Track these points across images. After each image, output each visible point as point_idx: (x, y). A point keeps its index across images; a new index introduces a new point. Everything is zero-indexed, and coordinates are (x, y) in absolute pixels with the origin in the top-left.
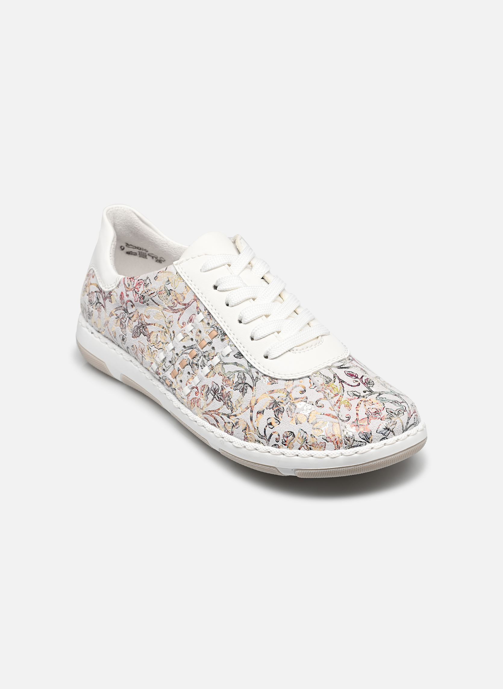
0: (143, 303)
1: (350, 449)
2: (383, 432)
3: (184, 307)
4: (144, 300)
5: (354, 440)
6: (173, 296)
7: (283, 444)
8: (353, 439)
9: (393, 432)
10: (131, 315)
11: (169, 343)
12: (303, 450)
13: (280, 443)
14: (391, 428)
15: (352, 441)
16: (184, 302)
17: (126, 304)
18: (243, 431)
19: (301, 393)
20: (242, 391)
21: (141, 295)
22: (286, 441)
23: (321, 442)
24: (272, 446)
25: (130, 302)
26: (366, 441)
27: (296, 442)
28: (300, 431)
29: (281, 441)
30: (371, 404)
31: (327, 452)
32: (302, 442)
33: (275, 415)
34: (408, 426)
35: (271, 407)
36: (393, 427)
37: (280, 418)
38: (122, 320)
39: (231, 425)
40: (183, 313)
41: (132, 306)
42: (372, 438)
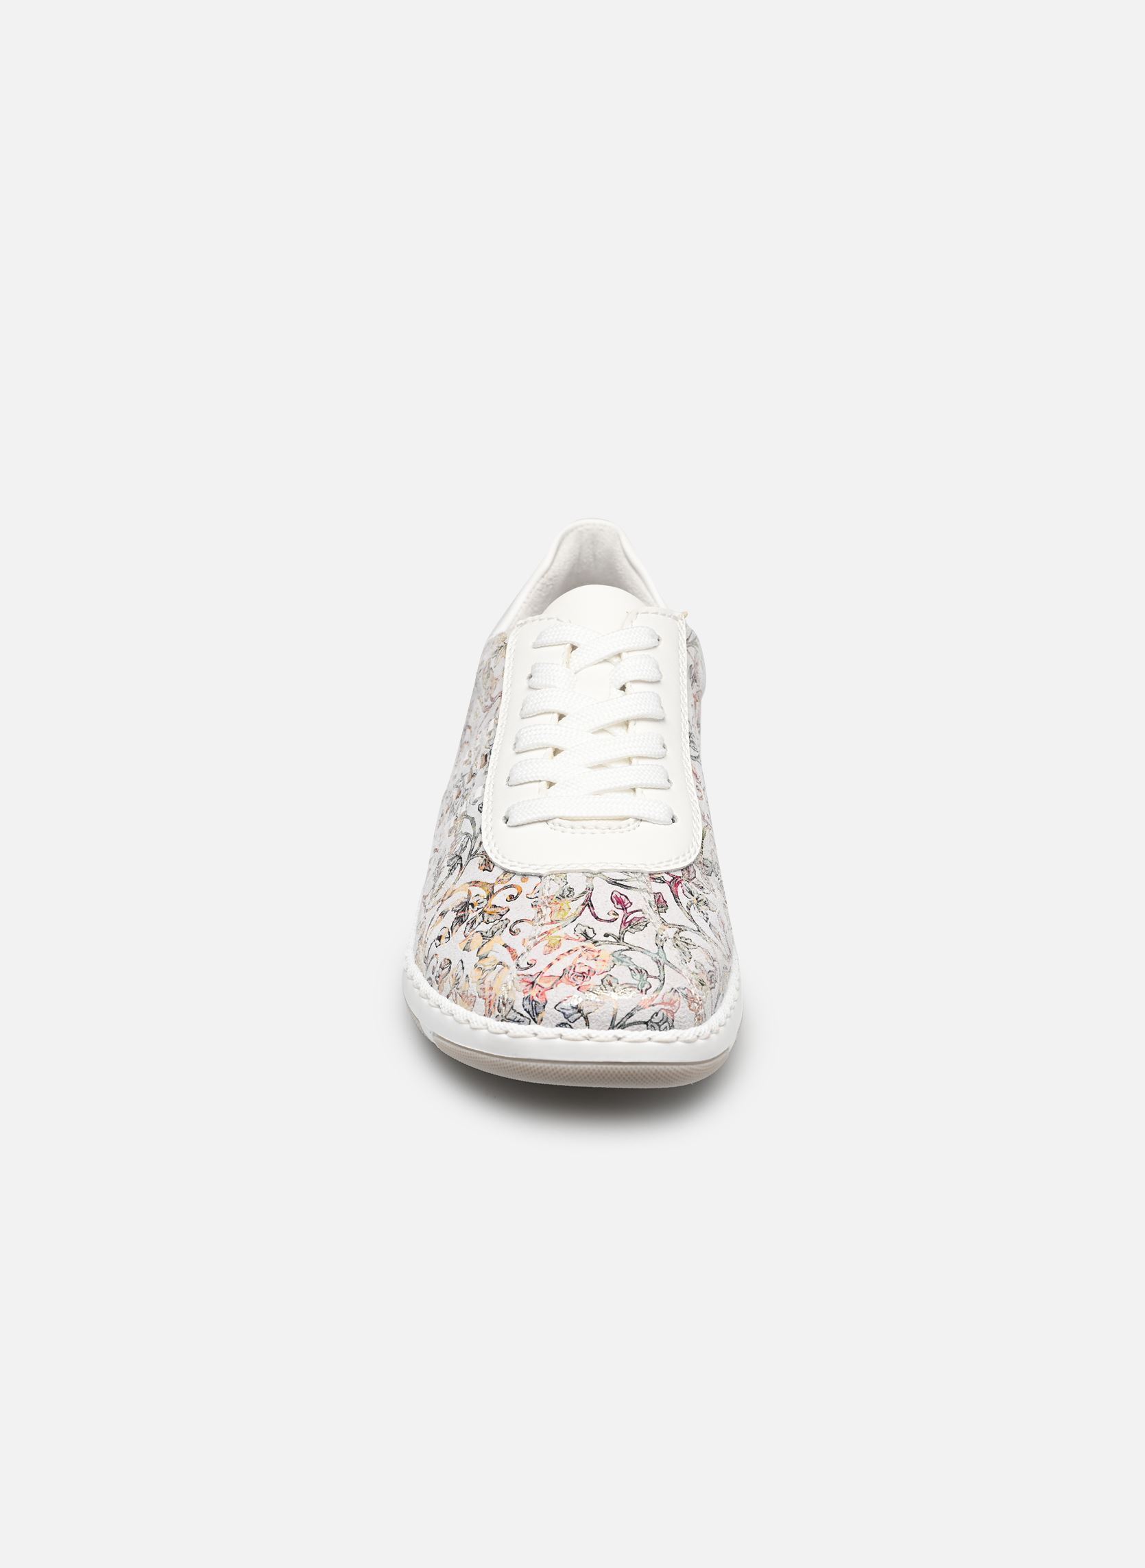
1: (504, 1023)
2: (567, 1013)
5: (512, 1007)
7: (436, 980)
8: (510, 1006)
9: (586, 1018)
12: (449, 1000)
13: (434, 977)
14: (585, 1011)
19: (508, 900)
20: (450, 870)
22: (439, 976)
23: (471, 995)
26: (530, 1018)
27: (448, 982)
29: (435, 974)
33: (453, 925)
34: (629, 1021)
37: (454, 931)
42: (543, 1015)
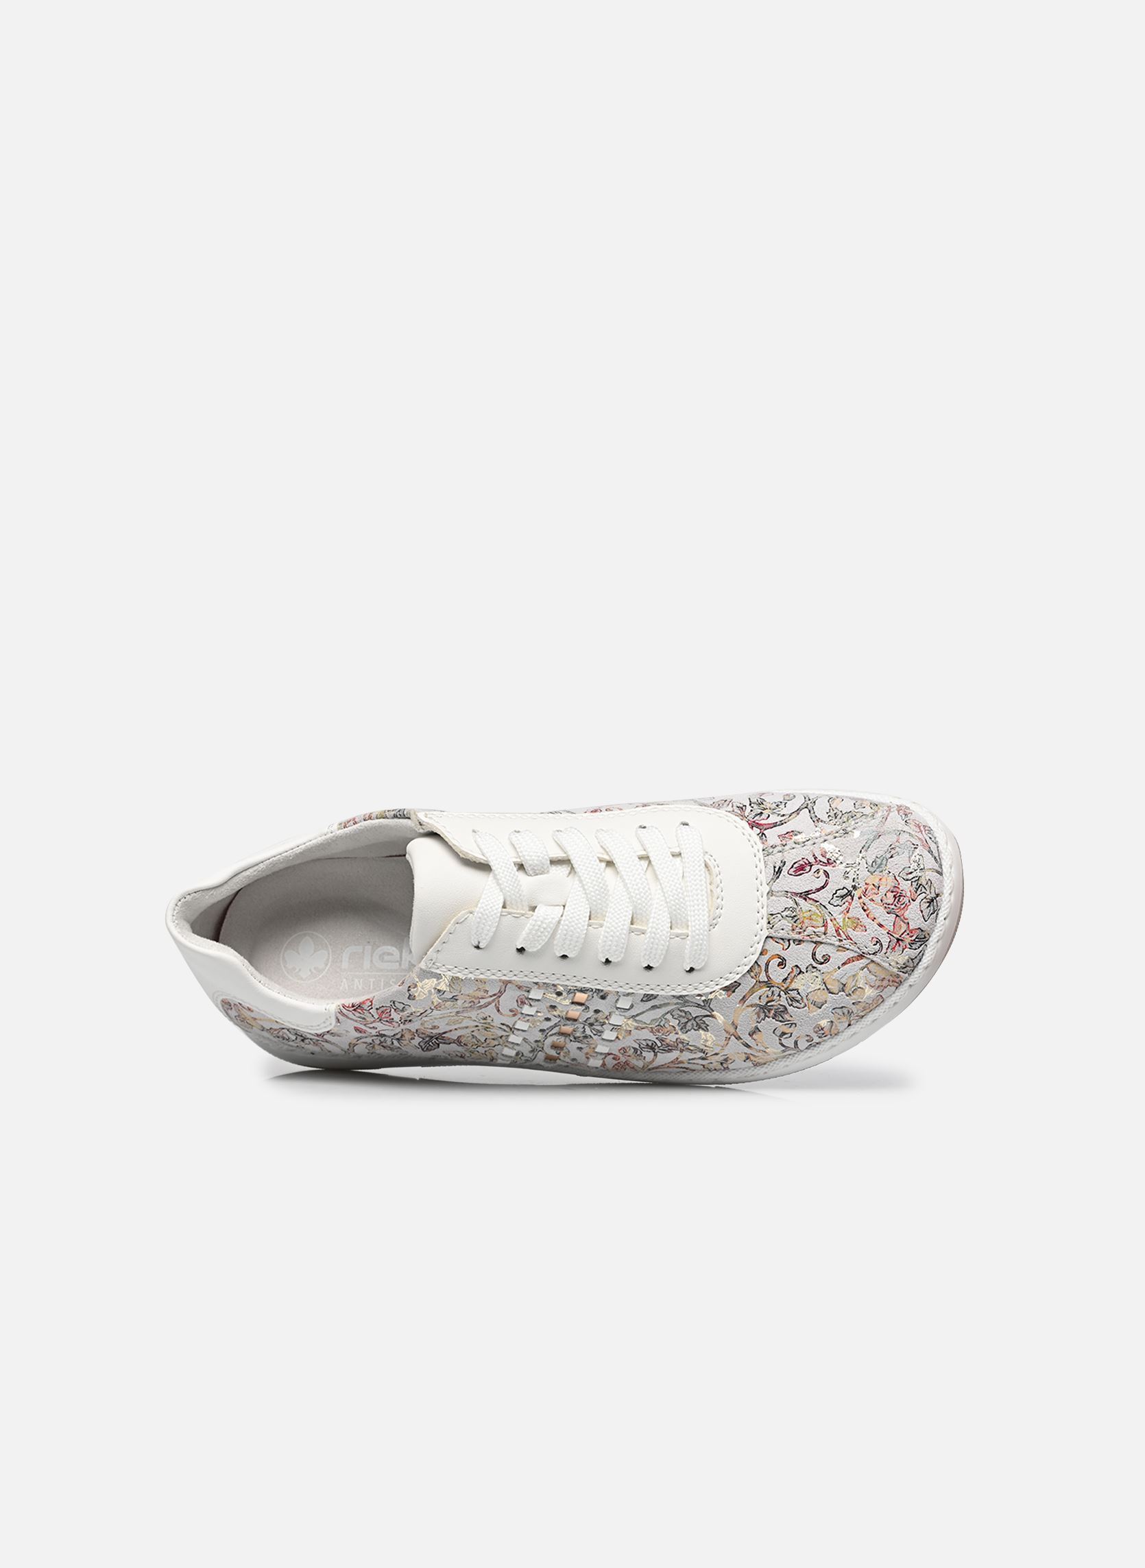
3: (494, 997)
5: (912, 960)
6: (464, 998)
7: (821, 1038)
12: (857, 1023)
16: (491, 994)
19: (783, 967)
20: (699, 1028)
21: (402, 1021)
24: (808, 1049)
28: (833, 1011)
29: (816, 1038)
30: (876, 891)
31: (890, 1000)
33: (780, 1021)
35: (762, 1016)
36: (933, 891)
37: (789, 1018)
38: (382, 1044)
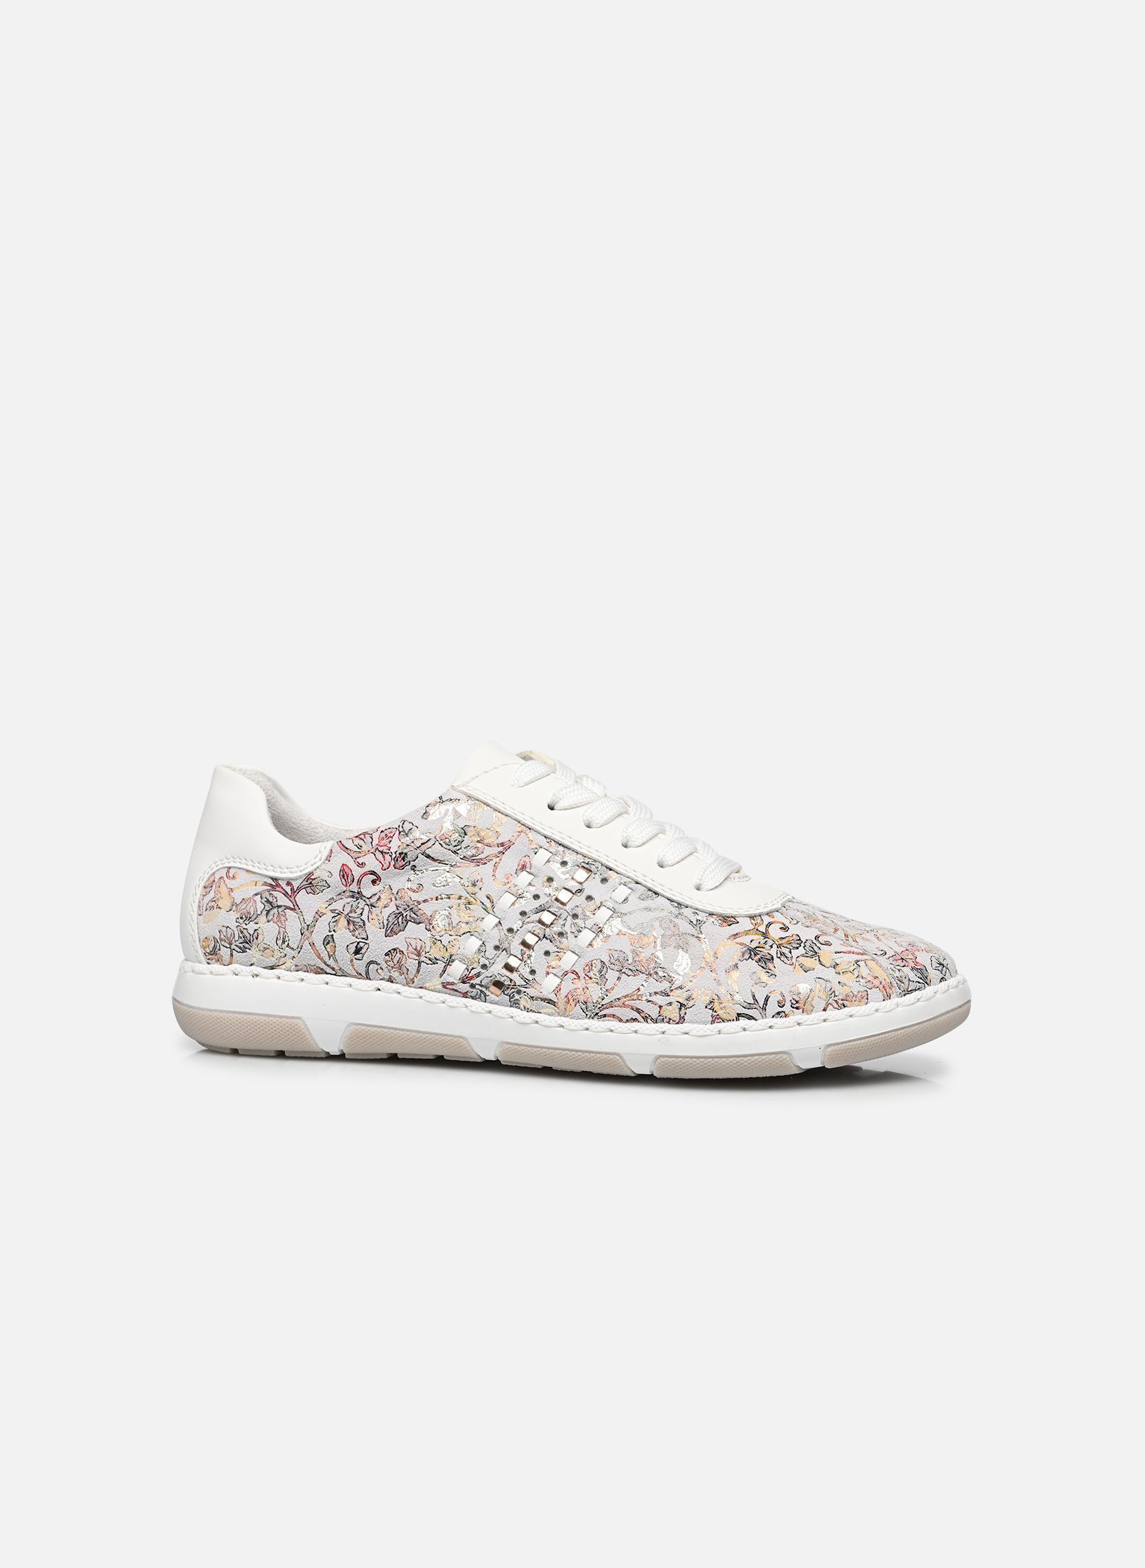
0: (403, 867)
1: (907, 996)
3: (501, 849)
4: (406, 861)
5: (909, 980)
6: (474, 835)
7: (793, 1008)
10: (373, 900)
11: (483, 918)
12: (832, 1011)
13: (787, 1008)
15: (906, 981)
16: (500, 841)
17: (359, 882)
18: (706, 1007)
21: (397, 853)
22: (797, 1002)
23: (858, 992)
24: (773, 1017)
25: (371, 874)
26: (925, 982)
27: (816, 999)
29: (788, 1004)
31: (872, 1005)
32: (827, 997)
35: (747, 956)
37: (772, 968)
38: (352, 915)
39: (676, 1006)
40: (501, 860)
41: (374, 882)
